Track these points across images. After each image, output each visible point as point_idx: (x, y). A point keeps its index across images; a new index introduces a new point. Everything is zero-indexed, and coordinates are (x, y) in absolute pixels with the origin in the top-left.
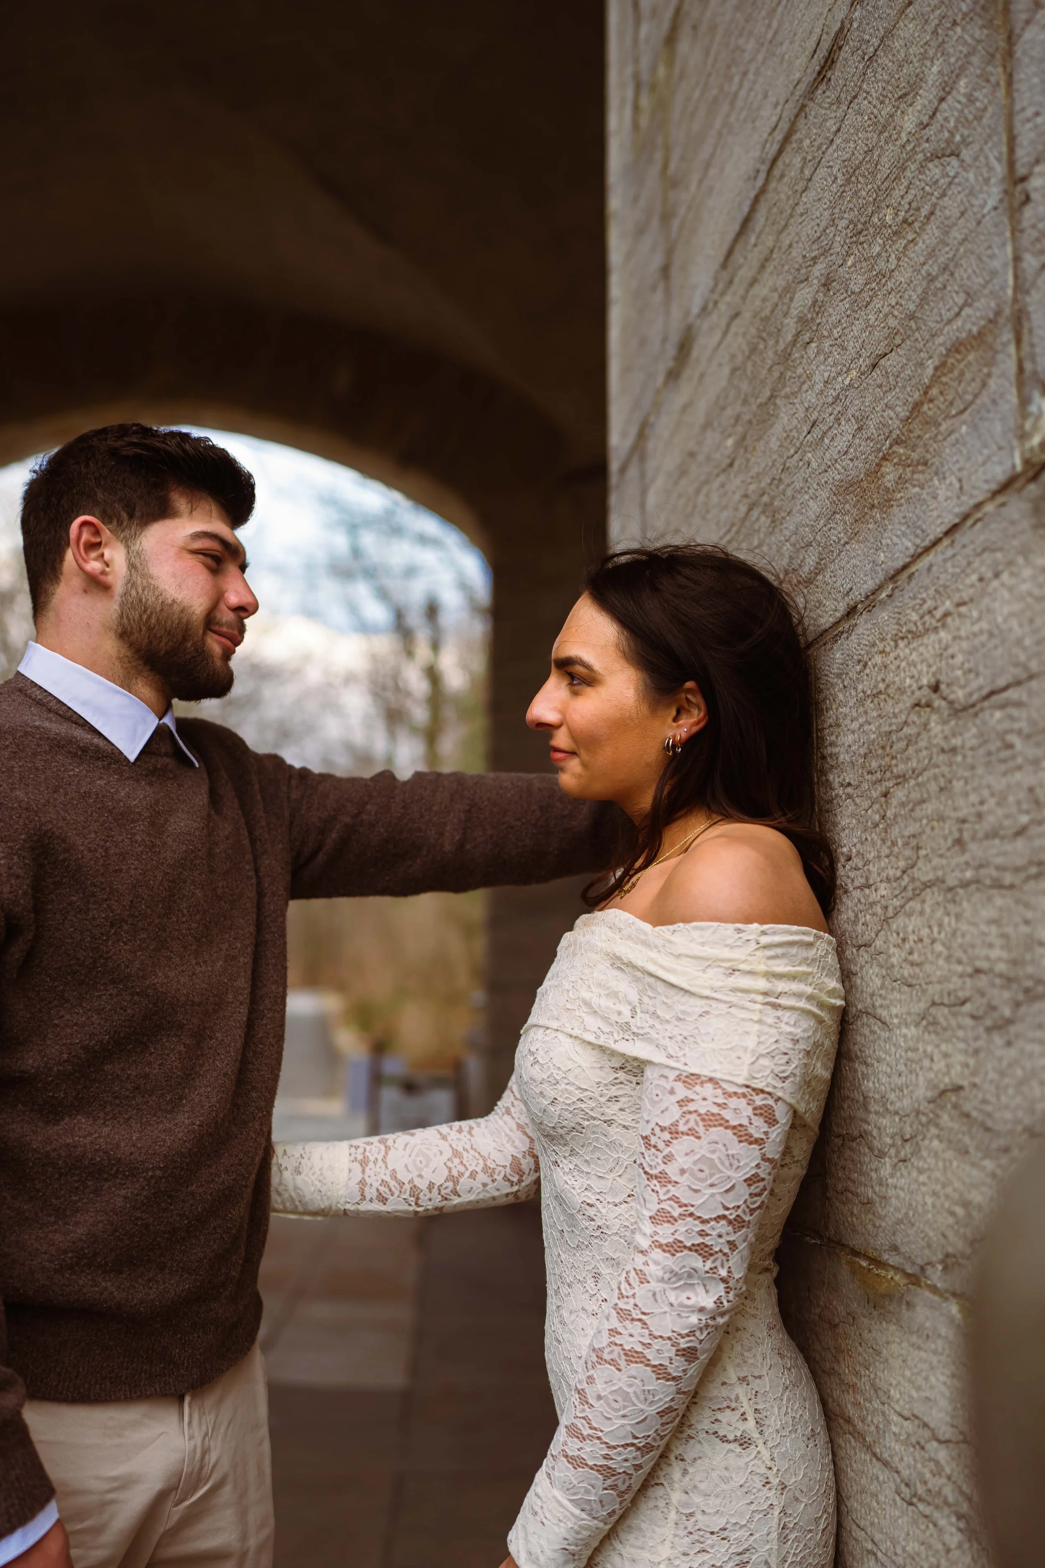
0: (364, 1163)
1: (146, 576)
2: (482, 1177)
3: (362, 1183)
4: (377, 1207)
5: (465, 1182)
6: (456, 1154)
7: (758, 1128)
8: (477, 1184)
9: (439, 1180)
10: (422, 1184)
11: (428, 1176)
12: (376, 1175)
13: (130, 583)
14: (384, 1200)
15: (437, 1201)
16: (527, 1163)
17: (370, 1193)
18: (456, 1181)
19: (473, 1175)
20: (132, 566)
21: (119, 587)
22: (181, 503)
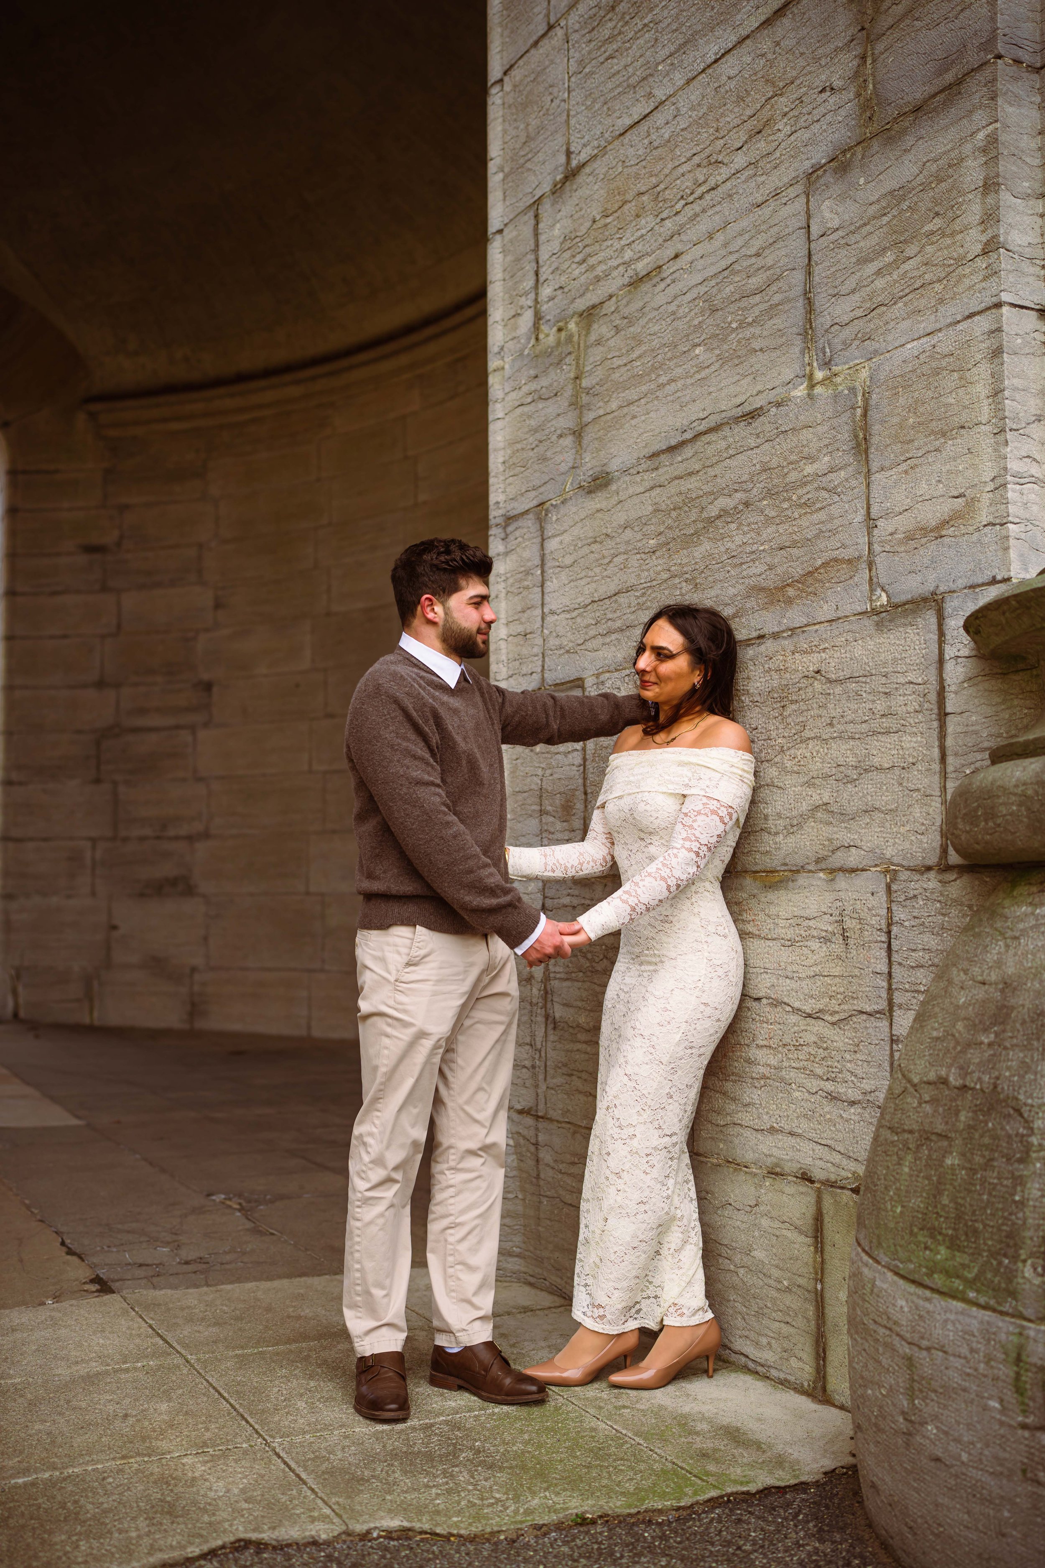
0: (545, 856)
1: (452, 618)
2: (592, 864)
3: (546, 864)
4: (551, 874)
5: (585, 866)
6: (581, 854)
7: (727, 819)
8: (590, 867)
9: (576, 863)
10: (569, 866)
11: (572, 862)
12: (551, 861)
13: (446, 620)
14: (554, 871)
15: (573, 873)
16: (609, 858)
17: (549, 868)
18: (582, 864)
19: (588, 863)
20: (446, 614)
21: (441, 623)
22: (462, 582)
